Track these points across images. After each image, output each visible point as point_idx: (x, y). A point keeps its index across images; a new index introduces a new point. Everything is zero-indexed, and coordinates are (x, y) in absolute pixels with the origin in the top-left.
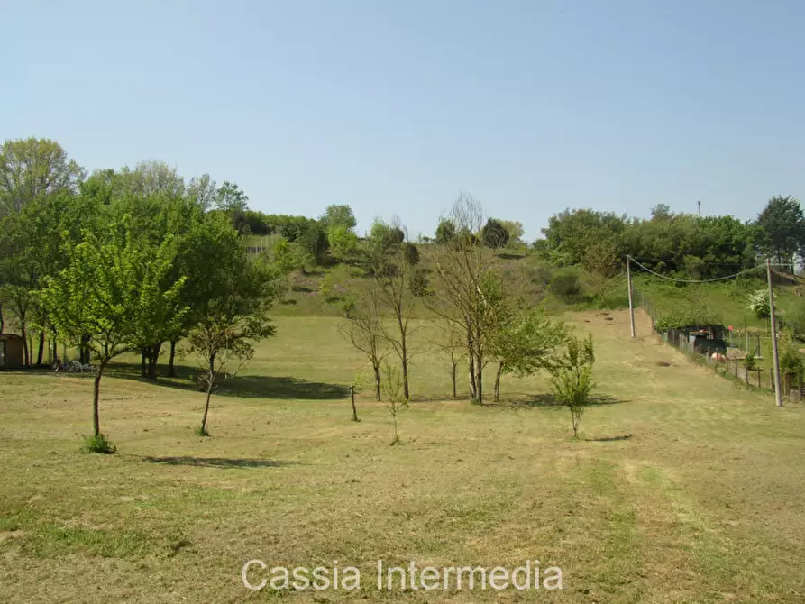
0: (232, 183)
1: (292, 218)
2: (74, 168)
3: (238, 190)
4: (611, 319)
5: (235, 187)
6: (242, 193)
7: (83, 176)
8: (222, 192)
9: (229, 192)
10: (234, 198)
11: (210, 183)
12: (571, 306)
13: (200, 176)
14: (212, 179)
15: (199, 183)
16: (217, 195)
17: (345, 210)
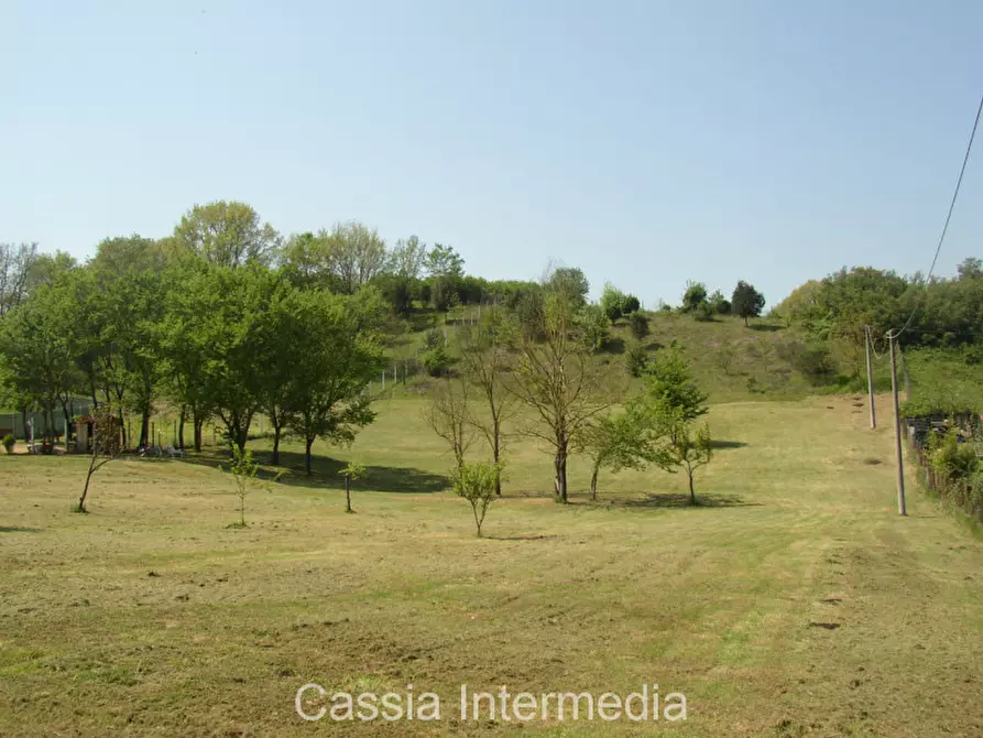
0: (445, 246)
1: (522, 284)
2: (270, 233)
3: (453, 253)
4: (860, 405)
5: (450, 249)
6: (458, 255)
7: (279, 242)
8: (434, 256)
9: (444, 255)
10: (450, 262)
11: (419, 246)
12: (817, 388)
13: (407, 238)
14: (422, 240)
15: (406, 246)
16: (428, 259)
17: (576, 274)
